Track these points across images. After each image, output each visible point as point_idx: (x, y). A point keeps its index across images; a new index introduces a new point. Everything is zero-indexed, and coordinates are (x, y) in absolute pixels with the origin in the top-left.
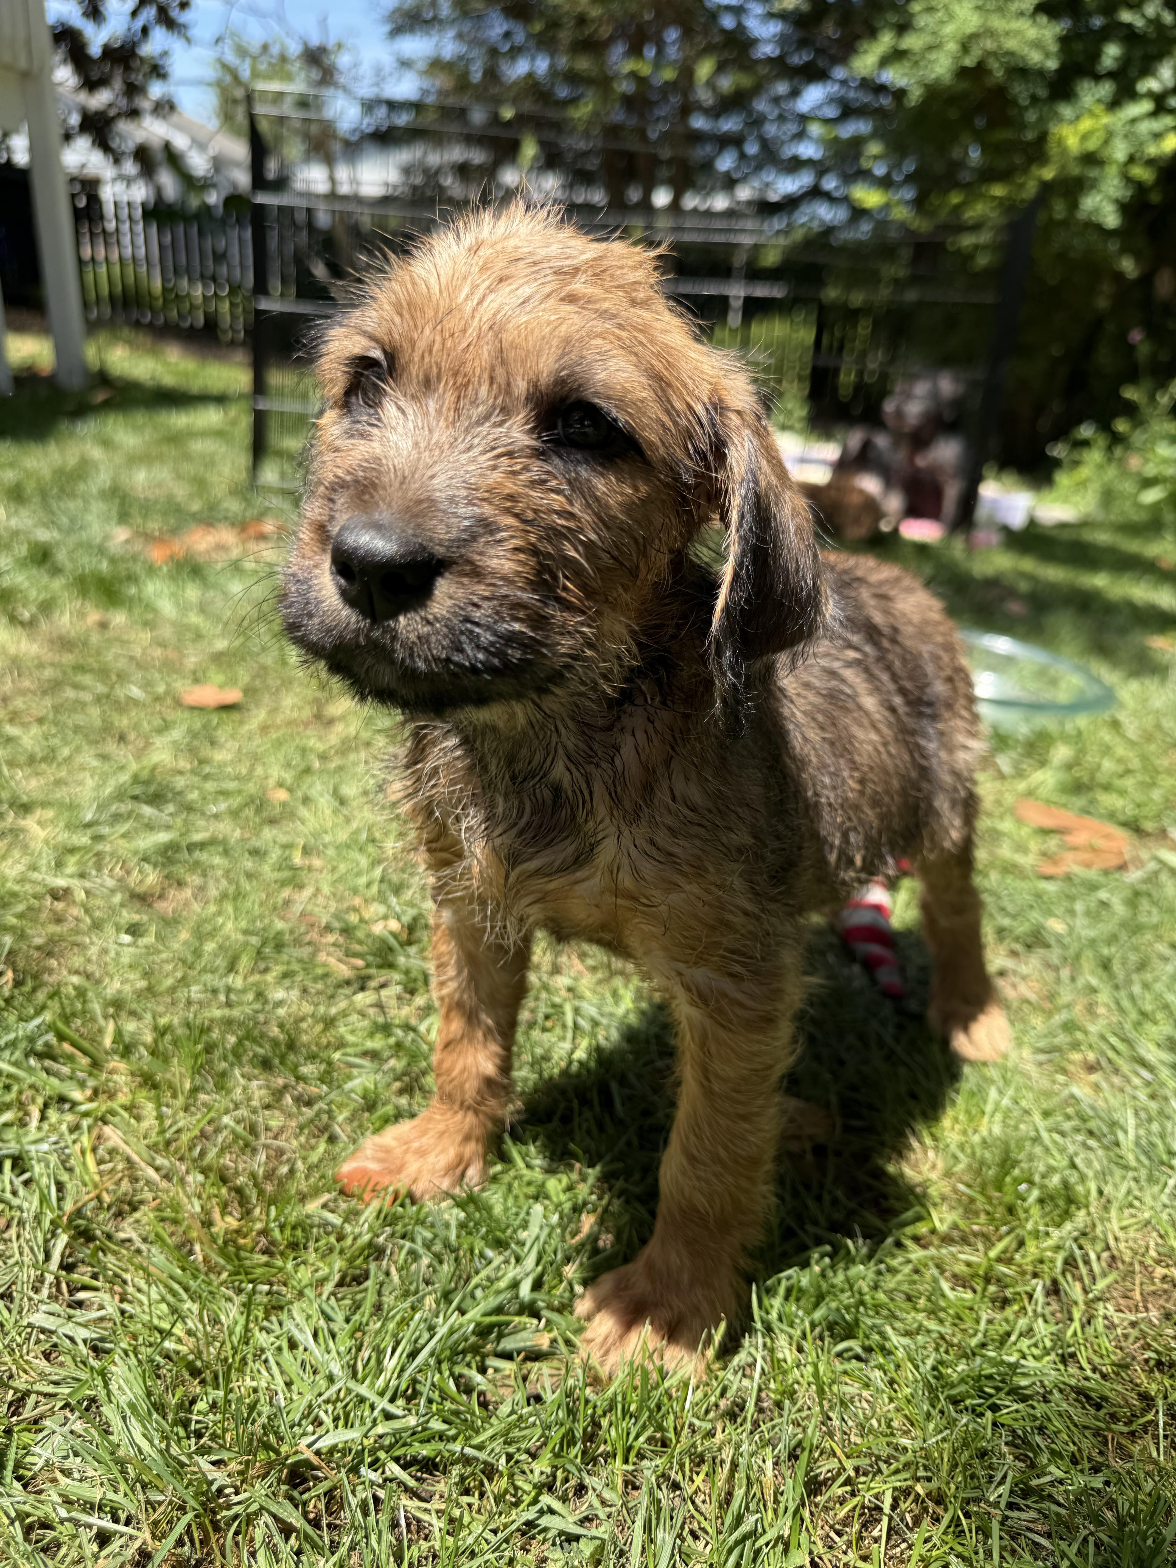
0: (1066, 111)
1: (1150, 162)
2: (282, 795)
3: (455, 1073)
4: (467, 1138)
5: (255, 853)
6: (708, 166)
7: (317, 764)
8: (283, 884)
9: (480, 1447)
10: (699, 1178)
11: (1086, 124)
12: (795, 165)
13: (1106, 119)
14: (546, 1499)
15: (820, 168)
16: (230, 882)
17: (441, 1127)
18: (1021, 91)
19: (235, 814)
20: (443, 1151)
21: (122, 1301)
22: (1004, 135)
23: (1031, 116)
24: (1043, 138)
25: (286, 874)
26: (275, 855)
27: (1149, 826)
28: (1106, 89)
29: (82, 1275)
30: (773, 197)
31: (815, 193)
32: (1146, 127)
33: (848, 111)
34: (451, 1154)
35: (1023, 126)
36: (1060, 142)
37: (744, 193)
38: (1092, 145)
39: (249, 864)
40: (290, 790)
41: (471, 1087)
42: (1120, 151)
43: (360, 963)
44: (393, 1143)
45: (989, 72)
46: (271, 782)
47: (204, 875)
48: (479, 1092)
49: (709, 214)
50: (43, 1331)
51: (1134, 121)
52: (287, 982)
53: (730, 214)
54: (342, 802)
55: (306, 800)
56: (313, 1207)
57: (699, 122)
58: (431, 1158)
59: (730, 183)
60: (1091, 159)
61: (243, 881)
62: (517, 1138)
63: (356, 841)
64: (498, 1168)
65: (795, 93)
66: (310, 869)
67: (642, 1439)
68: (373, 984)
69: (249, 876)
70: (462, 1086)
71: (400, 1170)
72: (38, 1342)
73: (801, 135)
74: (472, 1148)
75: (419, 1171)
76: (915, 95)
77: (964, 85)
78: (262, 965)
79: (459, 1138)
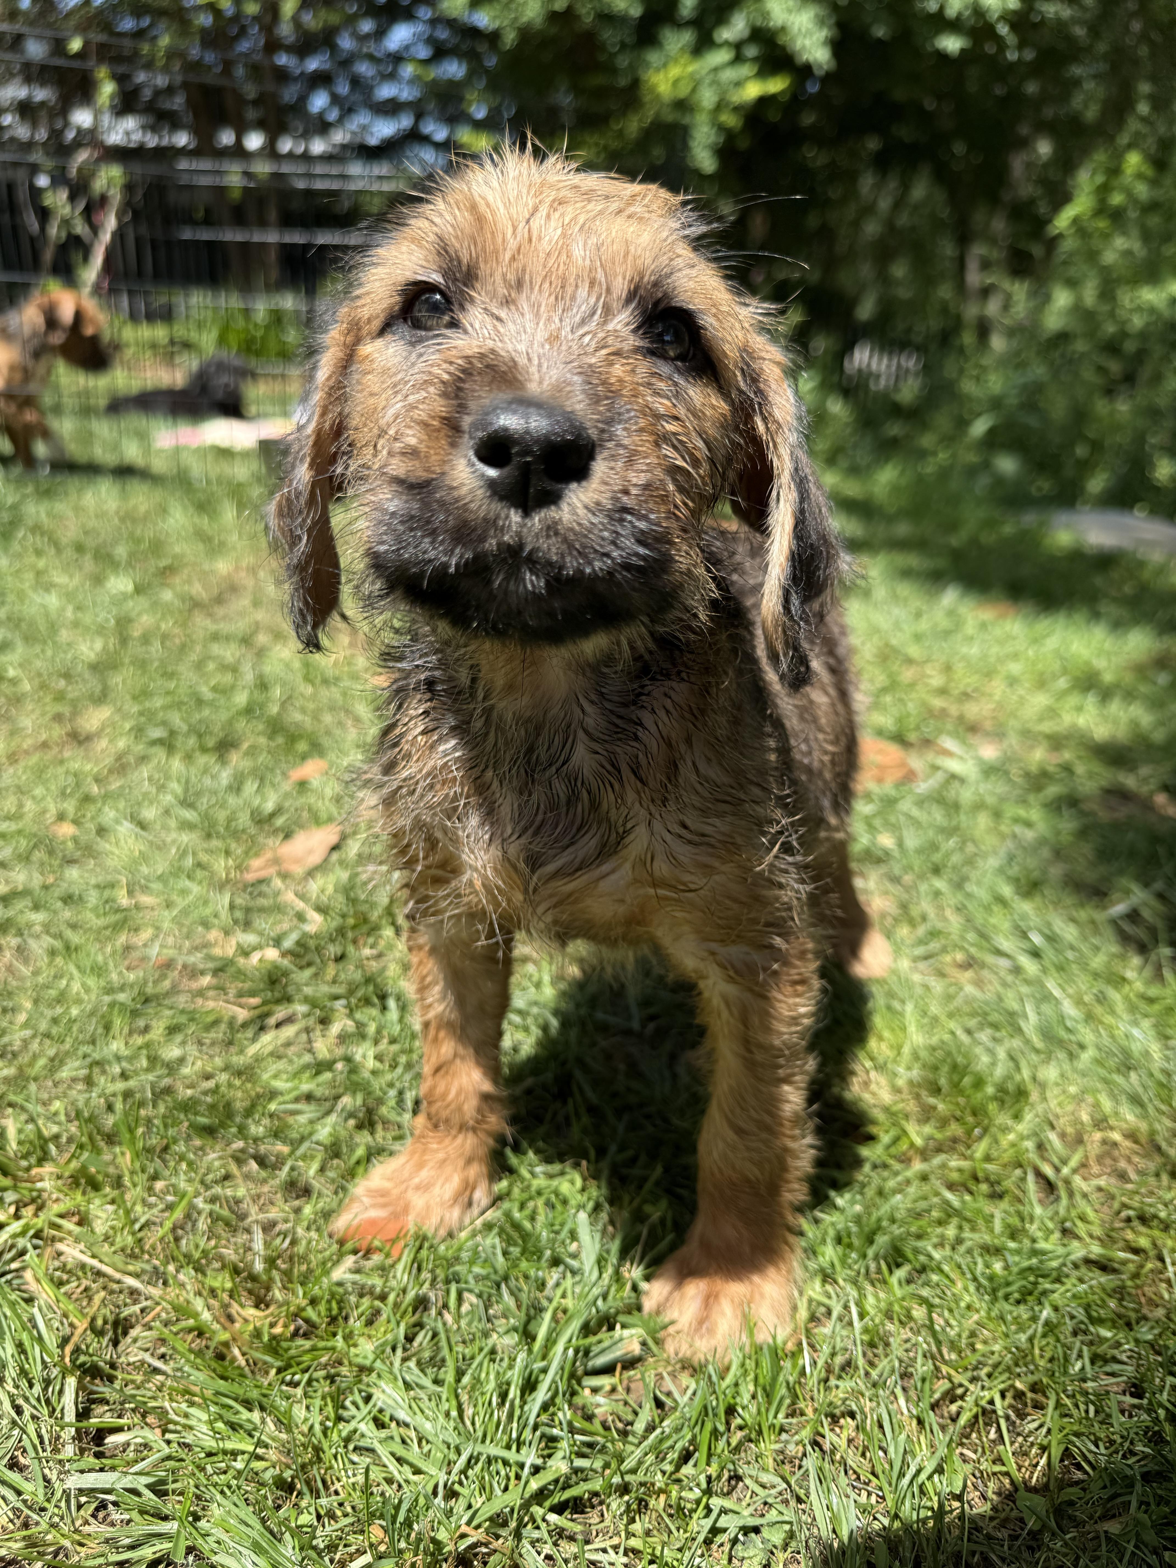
0: (653, 57)
1: (737, 109)
2: (67, 830)
3: (452, 1095)
4: (469, 1161)
5: (68, 899)
6: (299, 107)
7: (95, 789)
8: (117, 927)
9: (634, 1471)
10: (748, 1149)
11: (675, 71)
12: (391, 108)
13: (694, 67)
14: (716, 1502)
15: (418, 110)
16: (55, 936)
17: (441, 1155)
18: (610, 37)
19: (25, 858)
20: (447, 1180)
21: (164, 1432)
22: (598, 80)
23: (623, 62)
24: (636, 84)
25: (113, 918)
26: (93, 898)
27: (912, 737)
28: (687, 37)
29: (101, 1417)
30: (373, 141)
31: (414, 136)
32: (729, 75)
33: (440, 52)
34: (456, 1182)
35: (613, 71)
36: (652, 89)
37: (339, 137)
38: (683, 91)
39: (67, 914)
40: (76, 822)
41: (470, 1106)
42: (707, 98)
43: (255, 1001)
44: (387, 1185)
45: (578, 17)
46: (50, 817)
47: (20, 933)
48: (479, 1110)
49: (306, 157)
50: (81, 1491)
51: (716, 70)
52: (179, 1038)
53: (328, 158)
54: (142, 825)
55: (102, 831)
56: (339, 1273)
57: (283, 59)
58: (437, 1190)
59: (323, 127)
60: (683, 105)
61: (69, 934)
62: (517, 1149)
63: (180, 869)
64: (504, 1183)
65: (380, 33)
66: (137, 907)
67: (781, 1416)
68: (272, 1021)
69: (74, 926)
70: (459, 1109)
71: (406, 1210)
72: (80, 1507)
73: (392, 76)
74: (476, 1170)
75: (428, 1207)
76: (510, 38)
77: (554, 30)
78: (141, 1023)
79: (461, 1163)
